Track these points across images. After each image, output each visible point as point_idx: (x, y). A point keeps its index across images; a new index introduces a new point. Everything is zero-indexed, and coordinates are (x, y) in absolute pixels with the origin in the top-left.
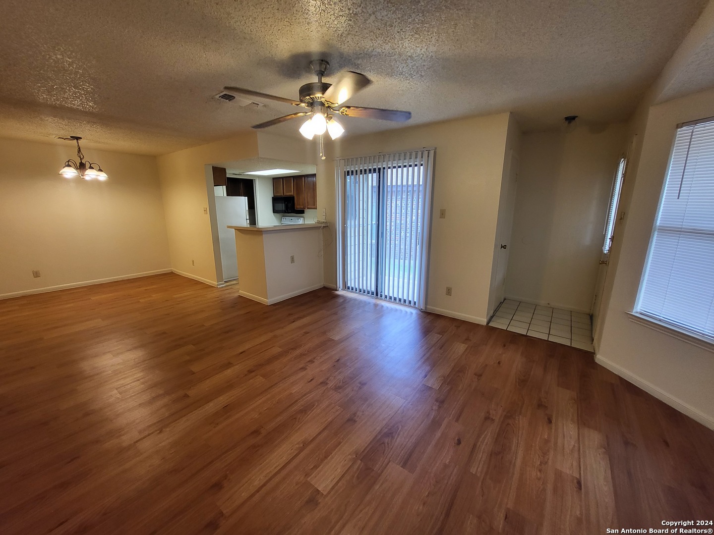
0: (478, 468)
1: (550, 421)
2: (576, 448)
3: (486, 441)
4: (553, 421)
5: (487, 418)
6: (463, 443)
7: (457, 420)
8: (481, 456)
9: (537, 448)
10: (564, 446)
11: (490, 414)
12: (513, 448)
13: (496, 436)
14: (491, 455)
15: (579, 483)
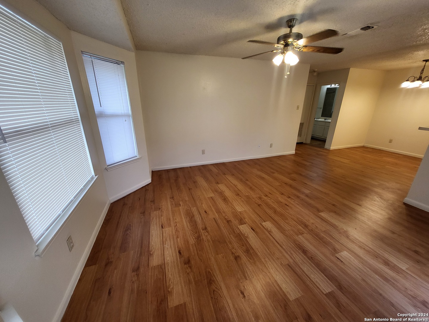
0: (194, 210)
1: (180, 252)
2: (164, 243)
3: (198, 219)
4: (178, 253)
5: (206, 228)
6: (204, 212)
7: (214, 219)
8: (196, 213)
9: (180, 231)
10: (170, 241)
11: (206, 232)
12: (188, 223)
13: (197, 223)
14: (193, 215)
15: (162, 227)
